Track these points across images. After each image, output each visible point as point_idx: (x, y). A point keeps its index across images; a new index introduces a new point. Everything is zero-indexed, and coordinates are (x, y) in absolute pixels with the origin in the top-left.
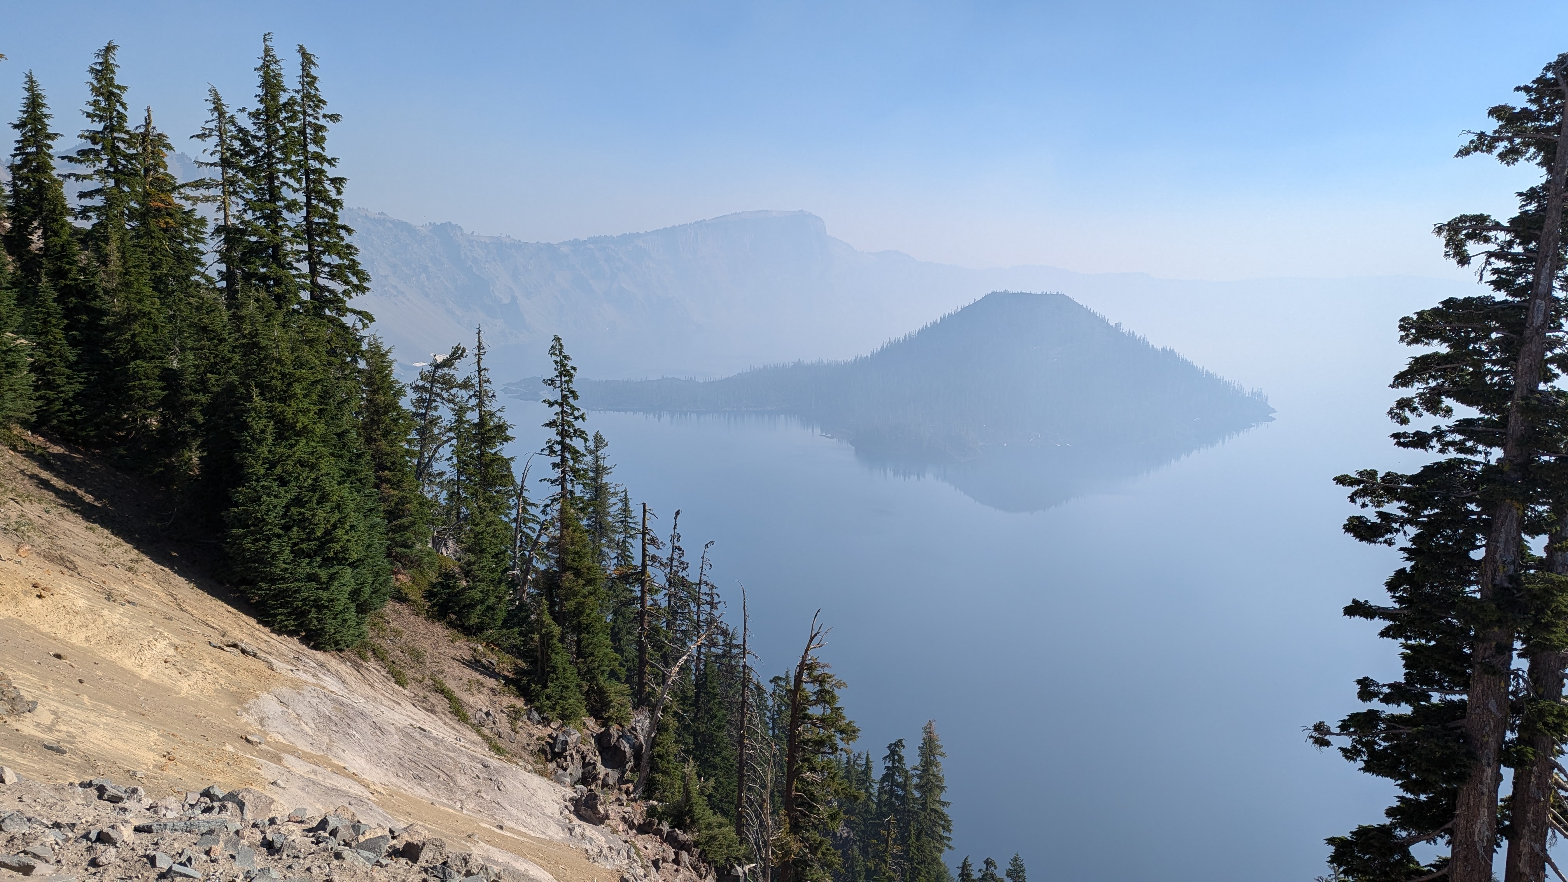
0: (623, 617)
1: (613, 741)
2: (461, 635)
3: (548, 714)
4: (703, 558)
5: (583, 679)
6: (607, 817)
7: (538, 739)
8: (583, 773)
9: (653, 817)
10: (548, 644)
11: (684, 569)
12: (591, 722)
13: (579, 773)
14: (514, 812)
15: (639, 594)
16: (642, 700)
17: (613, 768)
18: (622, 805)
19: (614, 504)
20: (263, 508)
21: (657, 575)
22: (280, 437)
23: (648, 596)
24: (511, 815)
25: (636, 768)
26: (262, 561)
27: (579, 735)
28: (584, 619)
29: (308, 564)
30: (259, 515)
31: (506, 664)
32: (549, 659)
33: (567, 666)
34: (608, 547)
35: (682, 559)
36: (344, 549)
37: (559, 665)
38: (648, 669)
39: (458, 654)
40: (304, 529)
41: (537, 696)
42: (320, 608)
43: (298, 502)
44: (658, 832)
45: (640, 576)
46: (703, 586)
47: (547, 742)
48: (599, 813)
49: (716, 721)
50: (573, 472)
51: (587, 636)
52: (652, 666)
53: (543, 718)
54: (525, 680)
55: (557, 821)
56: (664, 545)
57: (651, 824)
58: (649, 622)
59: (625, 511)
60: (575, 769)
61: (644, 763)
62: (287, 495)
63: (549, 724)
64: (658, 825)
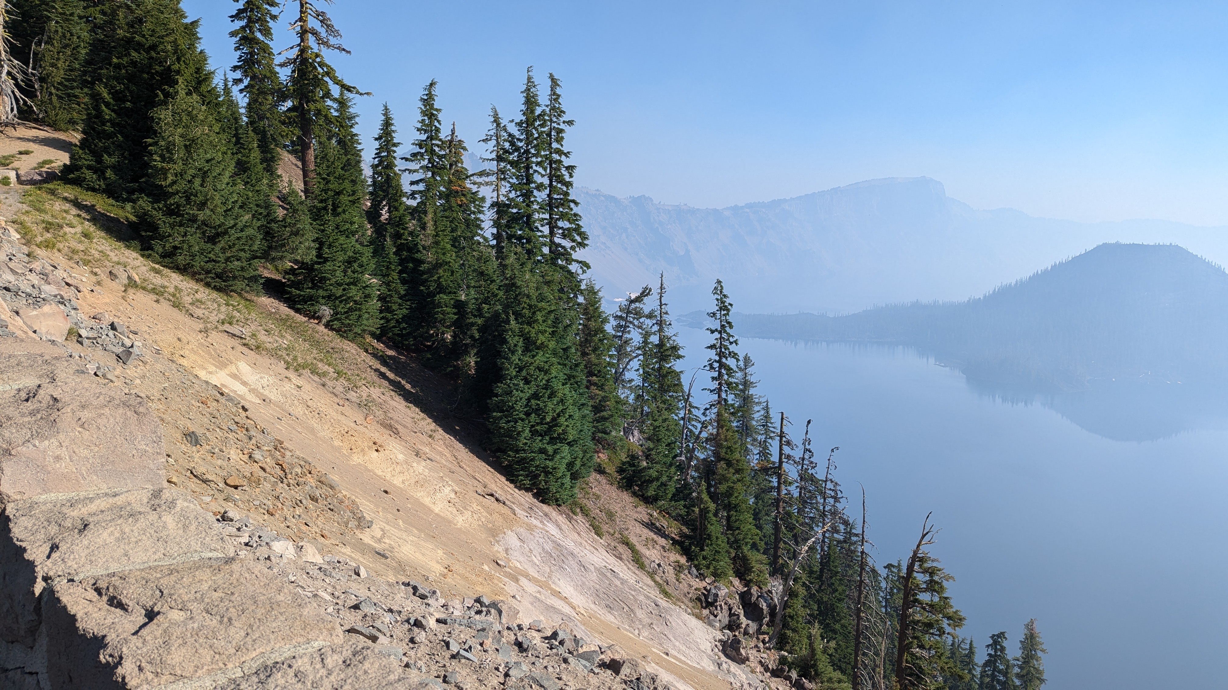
0: (763, 502)
1: (753, 599)
2: (642, 503)
3: (704, 571)
4: (829, 460)
5: (731, 547)
6: (748, 659)
7: (696, 589)
8: (730, 621)
9: (784, 665)
10: (705, 517)
11: (813, 468)
12: (736, 582)
13: (726, 621)
14: (677, 644)
15: (776, 484)
16: (777, 570)
17: (753, 620)
18: (760, 651)
19: (758, 411)
20: (513, 399)
21: (791, 471)
22: (526, 350)
23: (783, 487)
24: (675, 646)
25: (771, 623)
26: (511, 437)
27: (727, 590)
28: (733, 500)
29: (541, 441)
30: (510, 404)
31: (674, 529)
32: (706, 528)
33: (719, 535)
34: (752, 445)
35: (811, 459)
36: (565, 432)
37: (713, 533)
38: (782, 545)
39: (639, 516)
40: (539, 415)
41: (696, 556)
42: (547, 473)
43: (536, 396)
44: (788, 678)
45: (777, 470)
46: (829, 483)
47: (702, 593)
48: (741, 655)
49: (837, 594)
50: (727, 385)
51: (735, 514)
52: (785, 543)
53: (700, 574)
54: (687, 543)
55: (709, 657)
56: (797, 447)
57: (782, 670)
58: (784, 508)
59: (766, 417)
60: (723, 617)
61: (778, 619)
62: (529, 391)
63: (704, 579)
64: (788, 672)
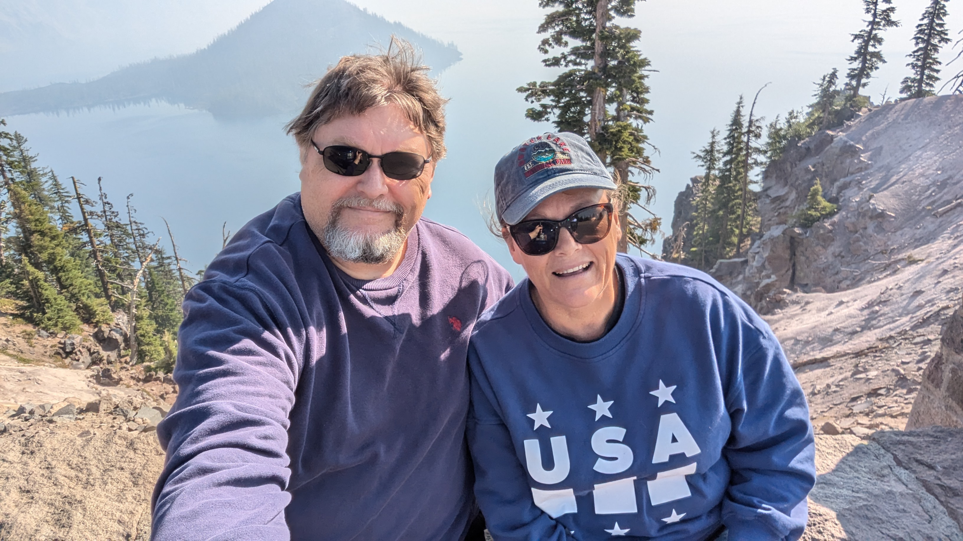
0: (80, 257)
1: (106, 335)
3: (53, 330)
4: (127, 206)
5: (70, 302)
6: (121, 379)
7: (51, 347)
8: (92, 359)
9: (150, 371)
10: (37, 285)
11: (115, 216)
12: (86, 327)
13: (89, 360)
14: (55, 394)
15: (88, 239)
16: (116, 306)
17: (111, 350)
18: (128, 370)
19: (46, 182)
21: (97, 224)
23: (95, 239)
24: (53, 396)
25: (128, 346)
27: (81, 337)
28: (57, 263)
31: (9, 306)
32: (41, 294)
33: (56, 296)
34: (51, 213)
35: (112, 210)
37: (50, 297)
38: (110, 286)
41: (41, 320)
44: (157, 379)
45: (85, 227)
46: (133, 224)
47: (59, 347)
48: (114, 379)
49: (168, 307)
50: (9, 164)
51: (64, 274)
52: (112, 283)
53: (50, 333)
54: (27, 313)
55: (87, 392)
56: (96, 203)
57: (151, 376)
58: (102, 256)
59: (55, 185)
60: (86, 358)
61: (133, 342)
63: (56, 336)
64: (156, 375)
